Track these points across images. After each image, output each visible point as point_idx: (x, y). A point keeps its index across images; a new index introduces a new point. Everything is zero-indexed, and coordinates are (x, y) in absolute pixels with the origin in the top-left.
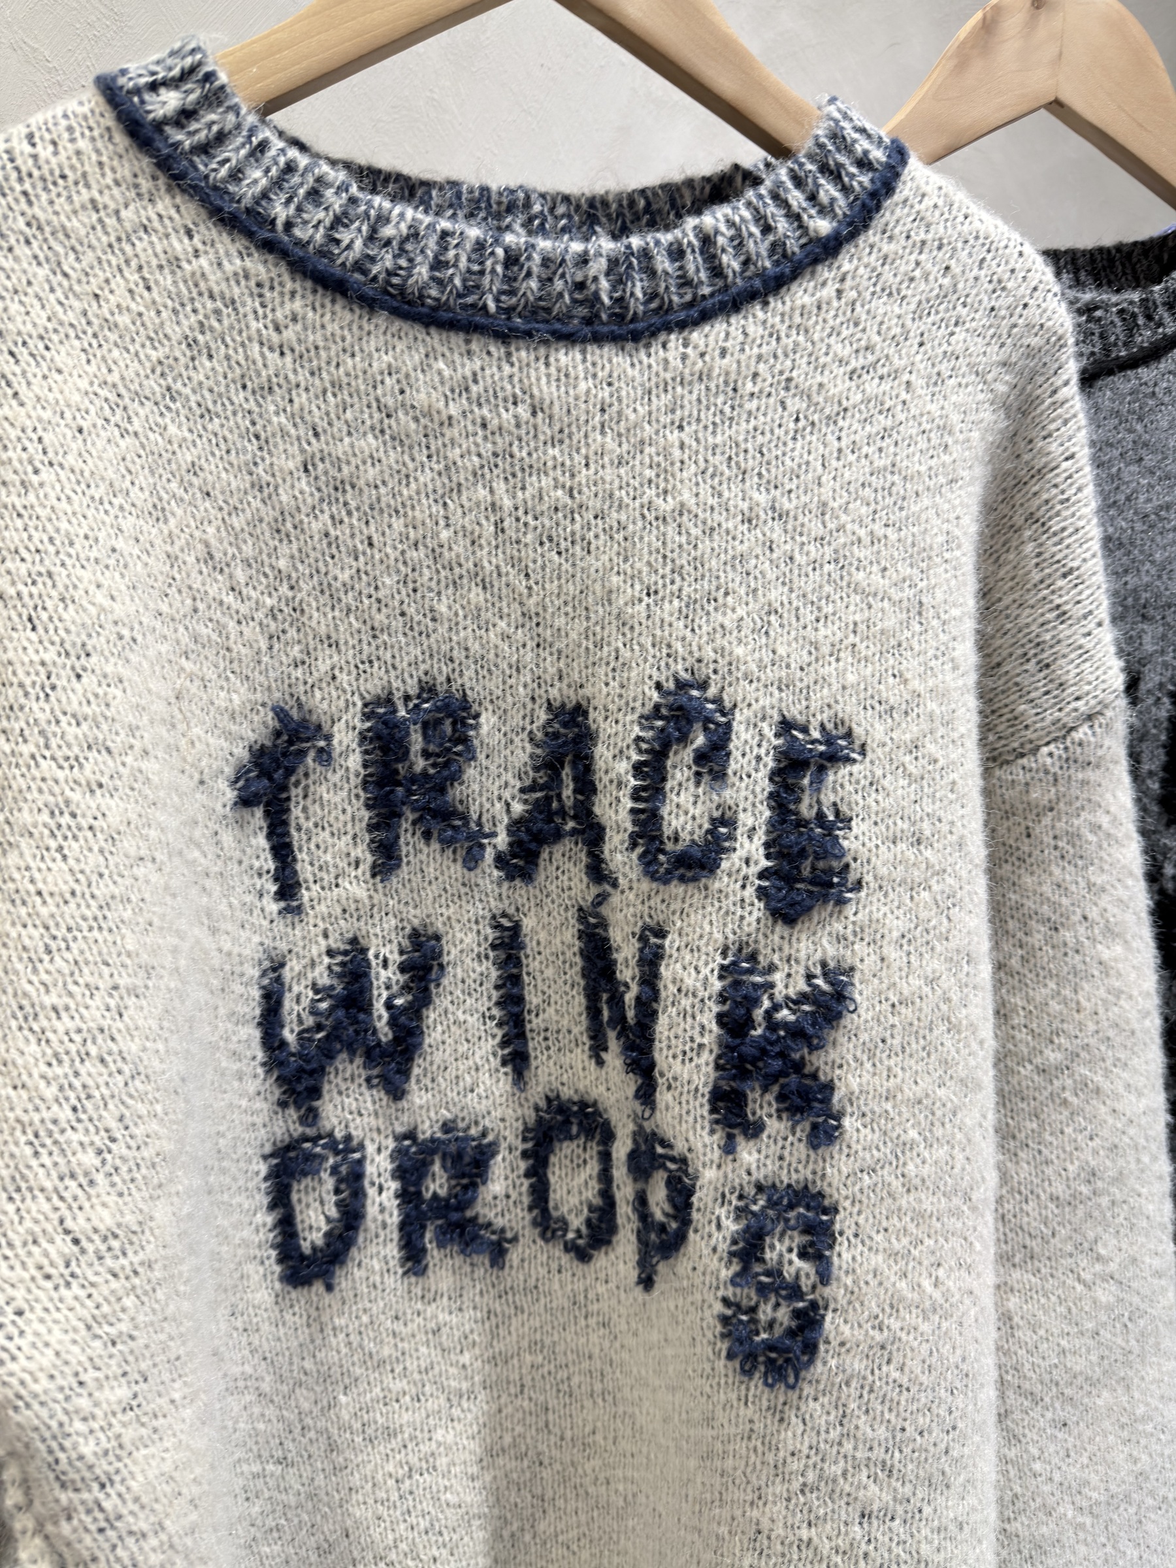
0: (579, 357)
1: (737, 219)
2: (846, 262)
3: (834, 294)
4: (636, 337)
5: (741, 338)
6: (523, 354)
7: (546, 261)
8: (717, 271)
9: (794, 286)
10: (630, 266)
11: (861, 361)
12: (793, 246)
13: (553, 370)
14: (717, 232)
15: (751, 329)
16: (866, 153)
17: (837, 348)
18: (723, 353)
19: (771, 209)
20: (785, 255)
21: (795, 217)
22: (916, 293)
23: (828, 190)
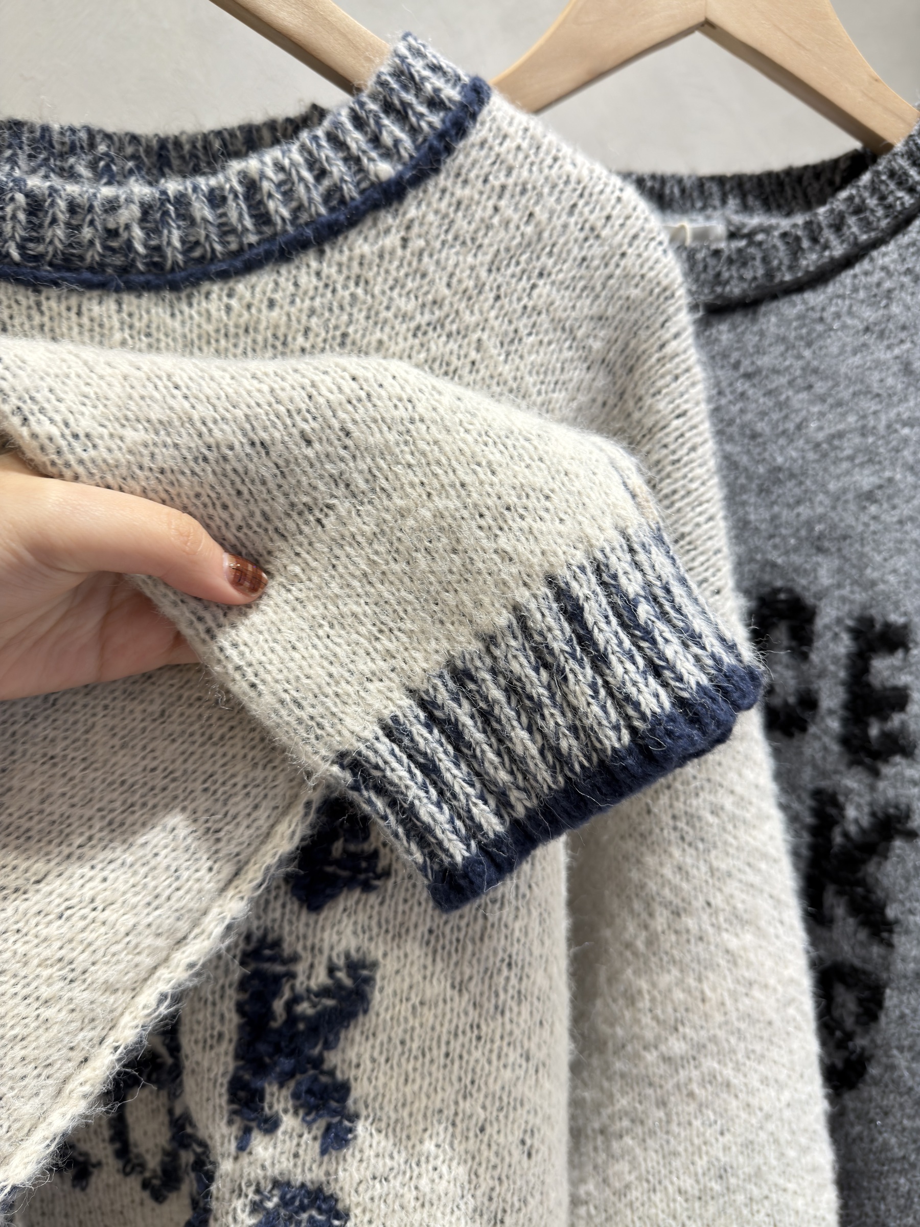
0: (113, 307)
1: (286, 162)
2: (412, 209)
3: (398, 243)
4: (175, 287)
5: (291, 288)
6: (53, 303)
7: (73, 208)
8: (262, 218)
9: (352, 234)
10: (166, 213)
11: (427, 317)
12: (350, 190)
13: (85, 320)
14: (263, 176)
15: (303, 280)
16: (437, 90)
17: (402, 303)
18: (272, 304)
19: (326, 151)
20: (342, 201)
21: (353, 160)
22: (494, 240)
23: (392, 130)
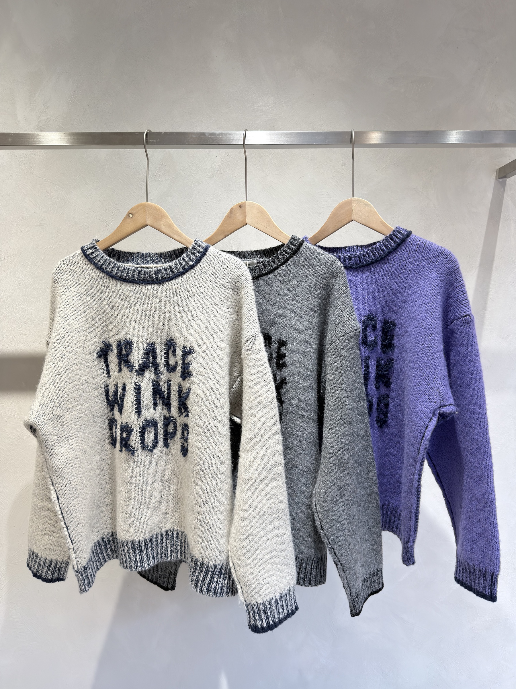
0: (151, 286)
1: (176, 263)
2: (195, 269)
3: (194, 274)
4: (160, 283)
5: (178, 282)
6: (142, 286)
7: (145, 272)
8: (173, 272)
9: (187, 273)
10: (158, 272)
11: (199, 285)
12: (186, 267)
13: (147, 289)
14: (172, 266)
15: (179, 281)
16: (199, 250)
17: (195, 284)
18: (175, 285)
19: (182, 261)
20: (185, 268)
21: (186, 262)
22: (210, 272)
23: (192, 257)
